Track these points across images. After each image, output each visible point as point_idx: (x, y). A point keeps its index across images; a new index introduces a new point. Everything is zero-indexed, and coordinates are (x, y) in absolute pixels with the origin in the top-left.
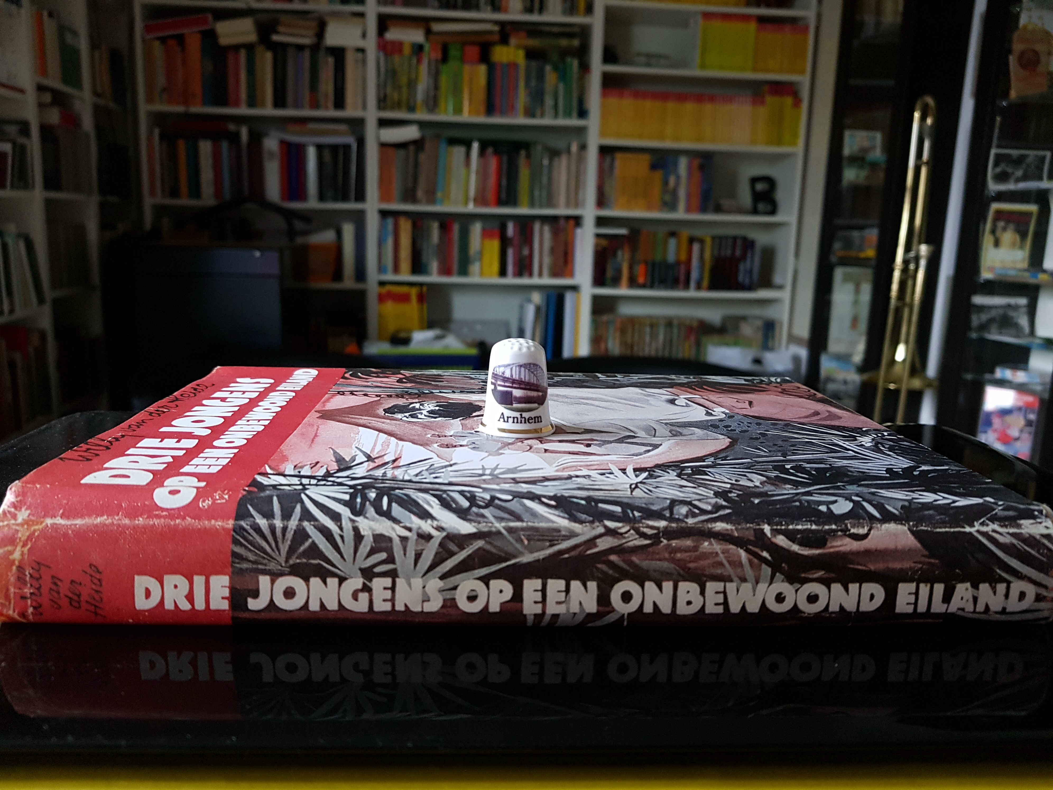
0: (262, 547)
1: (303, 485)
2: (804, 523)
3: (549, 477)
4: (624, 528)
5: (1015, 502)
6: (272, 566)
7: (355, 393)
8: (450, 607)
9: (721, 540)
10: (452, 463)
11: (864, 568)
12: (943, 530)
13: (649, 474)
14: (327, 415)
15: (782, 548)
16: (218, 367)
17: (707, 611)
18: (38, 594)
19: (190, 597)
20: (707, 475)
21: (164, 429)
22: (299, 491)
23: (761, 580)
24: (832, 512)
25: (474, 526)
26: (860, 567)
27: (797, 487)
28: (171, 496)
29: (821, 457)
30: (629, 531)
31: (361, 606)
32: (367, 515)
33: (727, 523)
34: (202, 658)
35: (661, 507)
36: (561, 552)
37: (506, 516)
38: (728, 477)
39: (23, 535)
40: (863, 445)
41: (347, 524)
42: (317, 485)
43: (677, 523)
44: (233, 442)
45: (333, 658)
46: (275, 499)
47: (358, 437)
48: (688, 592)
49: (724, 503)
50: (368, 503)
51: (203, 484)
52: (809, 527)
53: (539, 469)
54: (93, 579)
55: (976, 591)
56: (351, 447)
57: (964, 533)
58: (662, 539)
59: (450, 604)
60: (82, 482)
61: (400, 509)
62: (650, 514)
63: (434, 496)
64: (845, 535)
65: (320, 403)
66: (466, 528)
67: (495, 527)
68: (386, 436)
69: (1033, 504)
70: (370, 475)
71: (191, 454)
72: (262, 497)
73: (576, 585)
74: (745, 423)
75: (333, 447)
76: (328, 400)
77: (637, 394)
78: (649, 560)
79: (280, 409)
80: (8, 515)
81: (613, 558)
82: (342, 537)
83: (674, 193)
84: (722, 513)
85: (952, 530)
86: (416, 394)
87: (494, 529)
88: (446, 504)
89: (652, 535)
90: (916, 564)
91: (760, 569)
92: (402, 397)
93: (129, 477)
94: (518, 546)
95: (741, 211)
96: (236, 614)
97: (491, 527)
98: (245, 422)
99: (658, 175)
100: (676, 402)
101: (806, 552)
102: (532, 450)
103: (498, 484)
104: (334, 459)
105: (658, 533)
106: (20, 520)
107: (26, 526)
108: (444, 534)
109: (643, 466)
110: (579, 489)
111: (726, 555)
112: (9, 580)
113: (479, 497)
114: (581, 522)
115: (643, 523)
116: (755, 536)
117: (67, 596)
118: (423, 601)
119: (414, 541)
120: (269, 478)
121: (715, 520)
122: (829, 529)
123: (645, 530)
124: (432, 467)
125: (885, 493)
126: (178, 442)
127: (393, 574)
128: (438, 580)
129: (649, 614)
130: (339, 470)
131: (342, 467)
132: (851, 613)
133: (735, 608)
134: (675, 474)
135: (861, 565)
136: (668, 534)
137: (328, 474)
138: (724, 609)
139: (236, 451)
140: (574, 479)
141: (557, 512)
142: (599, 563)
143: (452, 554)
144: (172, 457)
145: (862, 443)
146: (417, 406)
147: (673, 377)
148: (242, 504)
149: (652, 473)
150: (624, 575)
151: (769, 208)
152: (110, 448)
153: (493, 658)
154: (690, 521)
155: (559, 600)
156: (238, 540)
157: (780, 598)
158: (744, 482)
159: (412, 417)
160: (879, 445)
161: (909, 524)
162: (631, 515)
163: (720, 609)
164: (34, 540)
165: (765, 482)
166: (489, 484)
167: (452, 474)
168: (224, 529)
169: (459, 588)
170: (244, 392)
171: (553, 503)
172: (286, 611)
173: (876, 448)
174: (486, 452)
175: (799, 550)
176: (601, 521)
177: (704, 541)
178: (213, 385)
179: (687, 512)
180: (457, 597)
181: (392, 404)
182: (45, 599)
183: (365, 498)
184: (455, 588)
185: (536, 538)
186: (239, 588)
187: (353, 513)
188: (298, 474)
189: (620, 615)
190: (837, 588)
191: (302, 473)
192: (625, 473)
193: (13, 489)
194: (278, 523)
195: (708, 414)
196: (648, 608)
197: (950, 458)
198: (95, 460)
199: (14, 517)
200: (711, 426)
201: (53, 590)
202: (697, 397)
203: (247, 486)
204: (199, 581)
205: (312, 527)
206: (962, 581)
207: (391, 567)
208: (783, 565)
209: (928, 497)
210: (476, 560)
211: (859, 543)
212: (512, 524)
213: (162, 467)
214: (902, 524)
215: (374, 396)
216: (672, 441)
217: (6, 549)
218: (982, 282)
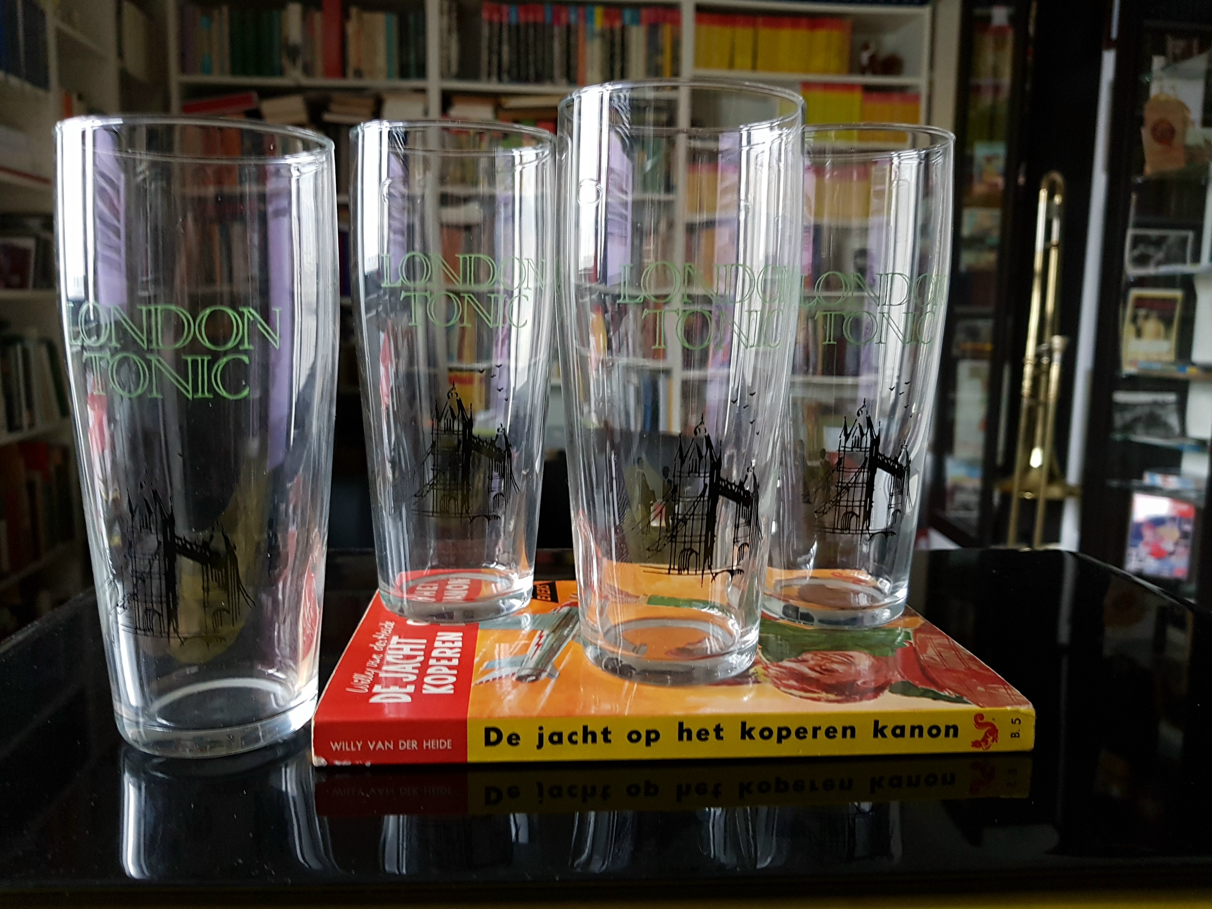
218: (1124, 377)
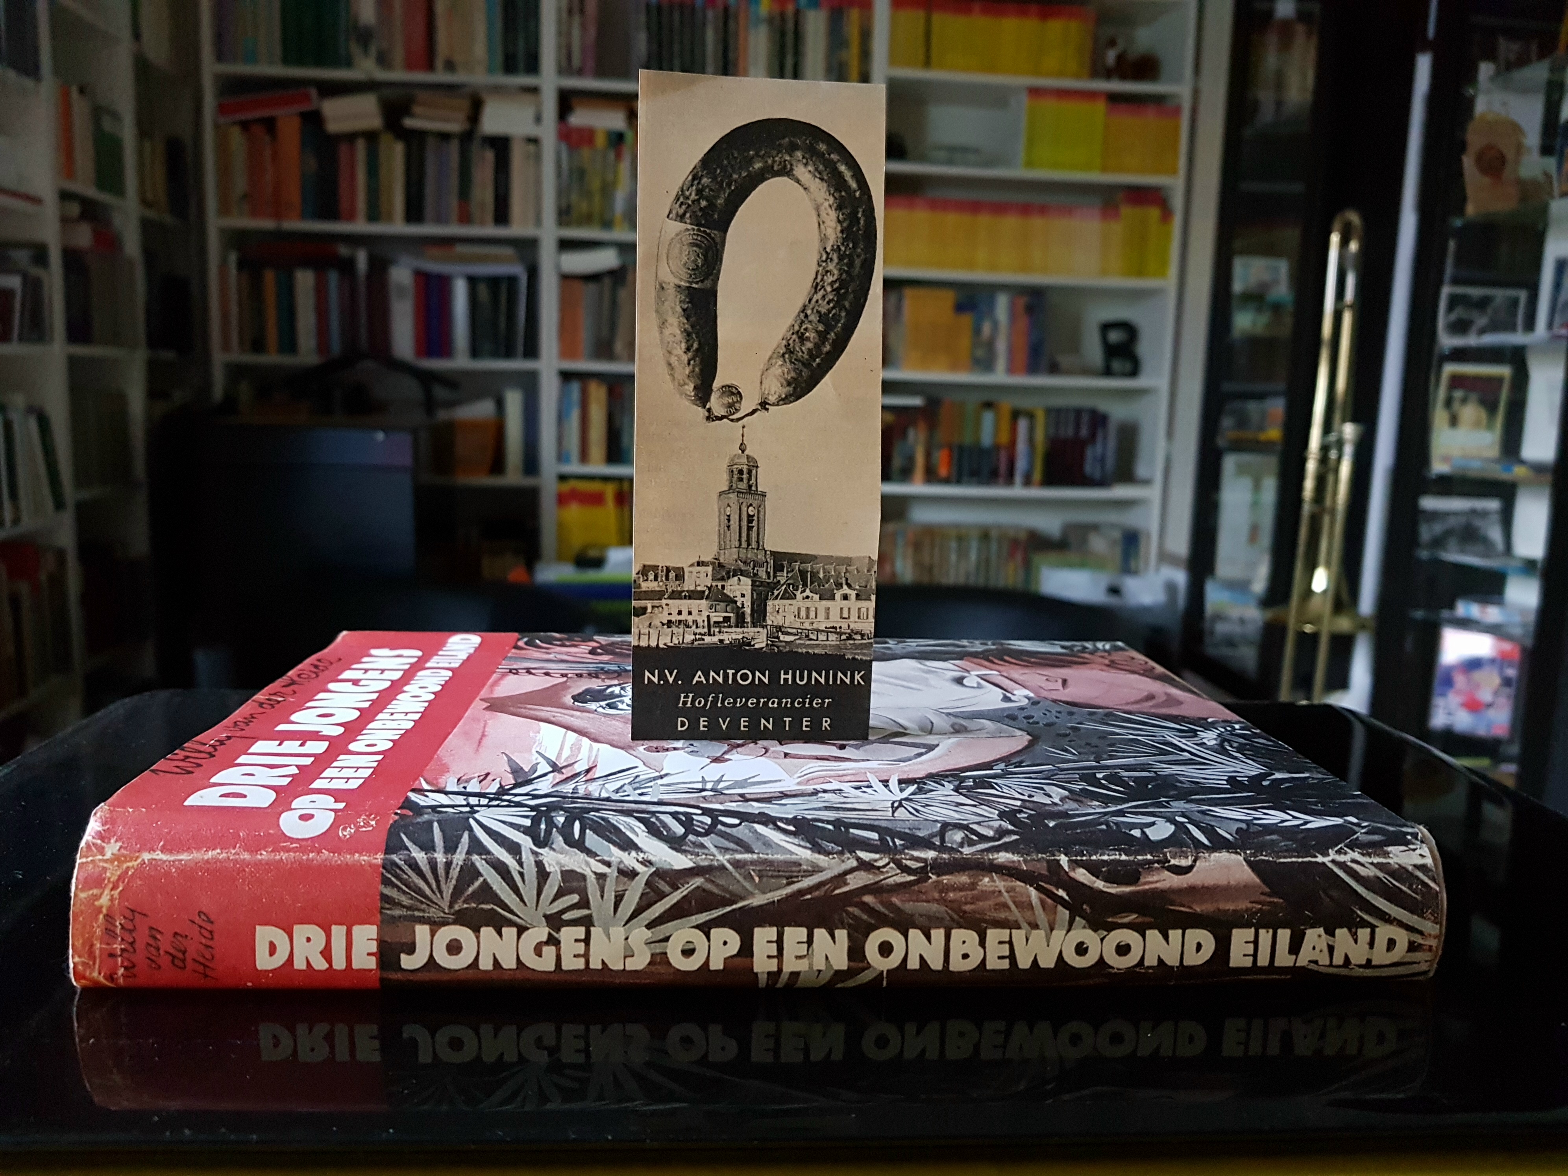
0: (420, 889)
1: (472, 807)
2: (1111, 853)
3: (788, 793)
4: (882, 861)
5: (1382, 823)
6: (433, 913)
7: (533, 671)
8: (660, 963)
9: (1003, 874)
10: (662, 773)
11: (1188, 910)
12: (1289, 860)
13: (918, 788)
14: (497, 706)
15: (1083, 884)
16: (344, 633)
17: (989, 966)
18: (132, 950)
19: (327, 953)
20: (994, 788)
21: (282, 727)
22: (467, 815)
23: (1056, 926)
24: (1147, 836)
25: (691, 860)
26: (1182, 909)
27: (1106, 804)
28: (302, 822)
29: (1145, 762)
30: (888, 864)
31: (545, 963)
32: (554, 846)
33: (1013, 853)
34: (341, 1031)
35: (930, 832)
36: (801, 892)
37: (732, 846)
38: (1020, 791)
39: (112, 874)
40: (1205, 744)
41: (528, 858)
42: (488, 806)
43: (950, 854)
44: (375, 745)
45: (509, 1031)
46: (436, 824)
47: (539, 736)
48: (964, 942)
49: (1010, 827)
50: (555, 830)
51: (341, 806)
52: (1117, 857)
53: (776, 781)
54: (203, 931)
55: (1332, 938)
56: (530, 751)
57: (1317, 863)
58: (930, 875)
59: (660, 959)
60: (186, 803)
61: (596, 836)
62: (915, 842)
63: (639, 819)
64: (1163, 867)
65: (486, 687)
66: (680, 862)
67: (718, 860)
68: (576, 735)
69: (1407, 826)
70: (557, 791)
71: (323, 762)
72: (418, 823)
73: (820, 934)
74: (1054, 712)
75: (507, 752)
76: (496, 683)
77: (914, 669)
78: (914, 901)
79: (433, 696)
80: (93, 849)
81: (868, 899)
82: (522, 874)
83: (990, 345)
84: (1006, 839)
85: (1300, 860)
86: (615, 671)
87: (716, 864)
88: (654, 831)
89: (917, 869)
90: (1254, 905)
91: (1055, 913)
92: (597, 677)
93: (245, 796)
94: (747, 885)
95: (1086, 371)
96: (385, 975)
97: (712, 860)
98: (387, 716)
99: (966, 320)
100: (965, 682)
101: (1114, 889)
102: (768, 754)
103: (721, 803)
104: (509, 770)
105: (926, 866)
106: (108, 855)
107: (116, 863)
108: (654, 869)
109: (910, 776)
110: (827, 808)
111: (1012, 894)
112: (95, 932)
113: (698, 821)
114: (828, 853)
115: (905, 854)
116: (1049, 870)
117: (167, 952)
118: (625, 957)
119: (614, 881)
120: (427, 796)
121: (997, 849)
122: (1144, 860)
123: (908, 863)
124: (637, 780)
125: (1219, 811)
126: (302, 745)
127: (587, 922)
128: (644, 928)
129: (915, 970)
130: (516, 786)
131: (520, 780)
132: (1172, 967)
133: (1024, 963)
134: (952, 787)
135: (1184, 906)
136: (939, 867)
137: (502, 791)
138: (1010, 964)
139: (380, 757)
140: (820, 795)
141: (796, 841)
142: (850, 906)
143: (662, 896)
144: (297, 766)
145: (1205, 741)
146: (617, 690)
147: (965, 642)
148: (393, 832)
149: (921, 785)
150: (883, 921)
151: (1128, 366)
152: (214, 756)
153: (715, 1030)
154: (967, 850)
155: (800, 954)
156: (389, 879)
157: (1081, 950)
158: (1039, 798)
159: (611, 708)
160: (1226, 743)
161: (1245, 853)
162: (891, 844)
163: (1005, 964)
164: (126, 880)
165: (1067, 797)
166: (711, 802)
167: (662, 788)
168: (371, 865)
169: (671, 939)
170: (383, 671)
171: (792, 828)
172: (450, 970)
173: (1221, 749)
174: (708, 757)
175: (1104, 886)
176: (850, 852)
177: (984, 876)
178: (340, 659)
179: (963, 838)
180: (668, 951)
181: (584, 688)
182: (139, 958)
183: (551, 824)
184: (667, 939)
185: (770, 873)
186: (389, 941)
187: (535, 844)
188: (463, 790)
189: (878, 972)
190: (1153, 935)
191: (468, 790)
192: (886, 786)
193: (98, 815)
194: (440, 857)
195: (1006, 699)
196: (913, 964)
197: (1314, 762)
198: (198, 772)
199: (101, 850)
200: (1007, 717)
201: (151, 946)
202: (993, 674)
203: (399, 809)
204: (339, 932)
205: (483, 862)
206: (1313, 926)
207: (585, 912)
208: (1085, 907)
209: (1275, 817)
210: (693, 902)
211: (1180, 877)
212: (739, 856)
213: (285, 781)
214: (1236, 853)
215: (558, 675)
216: (953, 740)
217: (91, 892)
218: (1434, 477)
